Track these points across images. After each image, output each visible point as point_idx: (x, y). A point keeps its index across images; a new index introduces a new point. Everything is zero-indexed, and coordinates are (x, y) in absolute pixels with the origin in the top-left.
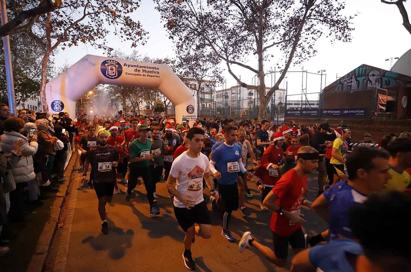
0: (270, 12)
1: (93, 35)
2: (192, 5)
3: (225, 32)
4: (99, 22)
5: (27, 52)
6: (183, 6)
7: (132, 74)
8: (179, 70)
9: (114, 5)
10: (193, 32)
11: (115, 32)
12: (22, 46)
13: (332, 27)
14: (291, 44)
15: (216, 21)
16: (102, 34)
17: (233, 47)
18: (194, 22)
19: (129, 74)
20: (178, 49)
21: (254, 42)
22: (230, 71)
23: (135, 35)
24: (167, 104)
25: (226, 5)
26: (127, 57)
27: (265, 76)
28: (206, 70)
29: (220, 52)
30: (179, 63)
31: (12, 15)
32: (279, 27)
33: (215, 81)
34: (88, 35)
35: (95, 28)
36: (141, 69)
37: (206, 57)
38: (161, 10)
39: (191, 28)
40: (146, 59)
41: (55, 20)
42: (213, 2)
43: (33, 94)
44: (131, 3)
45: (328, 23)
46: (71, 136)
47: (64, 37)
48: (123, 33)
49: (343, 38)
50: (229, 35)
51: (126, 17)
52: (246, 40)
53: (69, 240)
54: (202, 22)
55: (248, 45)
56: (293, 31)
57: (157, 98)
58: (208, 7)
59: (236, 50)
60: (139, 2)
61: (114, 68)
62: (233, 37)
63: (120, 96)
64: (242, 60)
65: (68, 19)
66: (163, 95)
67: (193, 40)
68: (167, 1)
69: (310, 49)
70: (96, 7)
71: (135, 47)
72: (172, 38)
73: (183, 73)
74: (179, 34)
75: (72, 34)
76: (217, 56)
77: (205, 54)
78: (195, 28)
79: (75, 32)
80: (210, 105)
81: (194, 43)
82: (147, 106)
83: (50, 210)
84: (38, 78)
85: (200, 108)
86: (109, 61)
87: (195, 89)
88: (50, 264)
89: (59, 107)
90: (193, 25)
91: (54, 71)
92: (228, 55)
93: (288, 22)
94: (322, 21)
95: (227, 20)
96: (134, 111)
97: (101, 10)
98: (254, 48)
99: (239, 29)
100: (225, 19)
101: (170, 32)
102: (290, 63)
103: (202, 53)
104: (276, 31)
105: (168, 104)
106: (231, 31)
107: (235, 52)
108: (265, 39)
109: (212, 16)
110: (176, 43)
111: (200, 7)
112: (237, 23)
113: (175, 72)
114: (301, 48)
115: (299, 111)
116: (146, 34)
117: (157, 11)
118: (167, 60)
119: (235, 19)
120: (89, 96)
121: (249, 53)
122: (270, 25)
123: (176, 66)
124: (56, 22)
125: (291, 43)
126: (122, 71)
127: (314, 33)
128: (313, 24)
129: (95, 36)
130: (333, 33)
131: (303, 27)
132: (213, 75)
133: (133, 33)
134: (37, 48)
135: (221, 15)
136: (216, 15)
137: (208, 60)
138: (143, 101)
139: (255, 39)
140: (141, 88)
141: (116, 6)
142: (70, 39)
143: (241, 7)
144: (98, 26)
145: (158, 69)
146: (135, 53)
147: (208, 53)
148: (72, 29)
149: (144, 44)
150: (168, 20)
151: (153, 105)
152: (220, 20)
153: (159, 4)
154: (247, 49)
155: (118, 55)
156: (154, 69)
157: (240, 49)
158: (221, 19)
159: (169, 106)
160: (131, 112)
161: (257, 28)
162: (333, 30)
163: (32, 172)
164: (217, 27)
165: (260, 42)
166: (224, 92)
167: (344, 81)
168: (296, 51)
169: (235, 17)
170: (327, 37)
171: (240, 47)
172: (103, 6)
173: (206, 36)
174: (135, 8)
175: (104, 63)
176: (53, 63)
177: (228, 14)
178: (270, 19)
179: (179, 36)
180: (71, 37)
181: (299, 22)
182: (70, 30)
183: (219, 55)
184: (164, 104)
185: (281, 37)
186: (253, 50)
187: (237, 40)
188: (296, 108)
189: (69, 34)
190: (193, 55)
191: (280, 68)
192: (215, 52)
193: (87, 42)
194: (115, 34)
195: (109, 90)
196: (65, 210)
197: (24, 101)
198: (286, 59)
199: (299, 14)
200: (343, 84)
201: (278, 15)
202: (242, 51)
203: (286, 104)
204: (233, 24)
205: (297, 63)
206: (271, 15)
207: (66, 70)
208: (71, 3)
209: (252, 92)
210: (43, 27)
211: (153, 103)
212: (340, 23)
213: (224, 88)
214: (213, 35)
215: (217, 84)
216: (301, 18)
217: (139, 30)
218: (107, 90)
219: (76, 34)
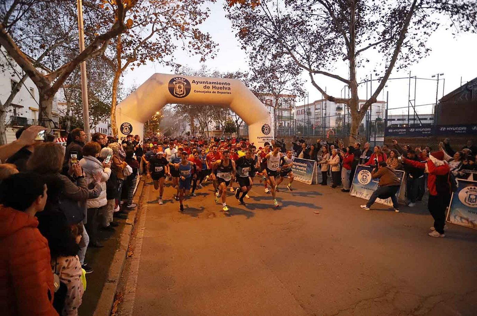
0: (365, 6)
1: (160, 52)
2: (267, 8)
3: (307, 36)
4: (167, 37)
5: (99, 75)
6: (257, 11)
7: (201, 92)
8: (253, 85)
9: (181, 18)
10: (269, 40)
11: (183, 46)
12: (95, 69)
13: (454, 16)
14: (393, 44)
15: (295, 24)
16: (170, 50)
17: (317, 54)
18: (270, 28)
19: (197, 92)
20: (252, 60)
21: (344, 45)
22: (313, 82)
23: (204, 48)
24: (239, 123)
25: (309, 4)
26: (195, 73)
27: (358, 86)
28: (284, 83)
29: (301, 61)
30: (252, 77)
31: (87, 39)
32: (377, 24)
33: (295, 95)
34: (156, 53)
35: (163, 44)
36: (211, 86)
37: (284, 67)
38: (232, 18)
39: (266, 35)
40: (216, 74)
41: (125, 40)
42: (292, 2)
43: (103, 117)
44: (200, 15)
45: (448, 11)
46: (139, 160)
47: (133, 57)
48: (192, 47)
49: (472, 28)
50: (312, 39)
51: (194, 30)
52: (334, 43)
53: (138, 270)
54: (280, 27)
55: (336, 49)
56: (396, 27)
57: (227, 117)
58: (286, 8)
59: (320, 57)
60: (208, 12)
61: (182, 85)
62: (317, 42)
63: (187, 116)
64: (328, 68)
65: (137, 38)
66: (234, 113)
67: (268, 49)
68: (239, 7)
69: (420, 47)
70: (164, 22)
71: (204, 61)
72: (245, 48)
73: (257, 87)
74: (252, 43)
75: (141, 53)
76: (298, 66)
77: (283, 64)
78: (271, 34)
79: (144, 51)
80: (288, 124)
81: (270, 52)
82: (217, 126)
83: (120, 237)
84: (108, 100)
85: (278, 128)
86: (177, 79)
87: (271, 105)
88: (120, 293)
89: (127, 130)
90: (268, 32)
91: (123, 92)
92: (311, 63)
93: (390, 16)
94: (440, 9)
95: (309, 21)
96: (202, 132)
97: (169, 25)
98: (343, 53)
99: (324, 31)
100: (307, 21)
101: (242, 41)
102: (393, 67)
103: (279, 63)
104: (373, 29)
105: (241, 124)
106: (314, 34)
107: (319, 60)
108: (357, 40)
109: (291, 19)
110: (249, 53)
111: (277, 9)
112: (322, 24)
113: (249, 86)
114: (408, 47)
115: (404, 128)
116: (216, 46)
117: (227, 19)
118: (239, 74)
119: (319, 19)
120: (156, 117)
121: (337, 59)
122: (364, 22)
123: (249, 80)
124: (126, 42)
125: (393, 42)
126: (190, 88)
127: (427, 26)
128: (426, 15)
129: (163, 53)
130: (457, 24)
131: (411, 20)
132: (292, 88)
133: (202, 46)
134: (108, 70)
135: (302, 17)
136: (295, 18)
137: (286, 71)
138: (213, 121)
139: (345, 42)
140: (210, 106)
141: (185, 19)
142: (139, 58)
143: (326, 4)
144: (166, 42)
145: (230, 84)
146: (204, 67)
147: (287, 63)
148: (140, 48)
149: (214, 57)
150: (240, 28)
151: (224, 125)
152: (300, 22)
153: (230, 12)
154: (334, 55)
155: (185, 71)
156: (224, 84)
157: (325, 55)
158: (302, 21)
159: (242, 126)
160: (200, 133)
161: (347, 28)
162: (457, 20)
163: (104, 198)
164: (297, 31)
165: (351, 45)
166: (305, 108)
167: (473, 86)
168: (401, 51)
169: (319, 17)
170: (446, 29)
171: (325, 52)
172: (171, 20)
173: (284, 43)
174: (204, 19)
175: (172, 80)
176: (122, 84)
177: (311, 14)
178: (365, 15)
179: (252, 46)
180: (139, 56)
181: (405, 14)
182: (139, 49)
183: (300, 65)
184: (236, 124)
185: (380, 36)
186: (342, 55)
187: (322, 44)
188: (400, 125)
189: (138, 53)
190: (269, 67)
191: (379, 75)
192: (294, 61)
193: (155, 60)
194: (183, 49)
195: (177, 110)
196: (134, 238)
197: (96, 124)
198: (387, 63)
199: (405, 3)
200: (471, 91)
201: (376, 9)
202: (328, 58)
203: (386, 120)
204: (317, 25)
205: (402, 67)
206: (366, 9)
207: (134, 91)
208: (140, 21)
209: (341, 107)
210: (114, 49)
211: (223, 123)
212: (468, 8)
213: (306, 103)
214: (292, 41)
215: (297, 99)
216: (408, 9)
217: (209, 42)
218: (175, 109)
219: (145, 52)
